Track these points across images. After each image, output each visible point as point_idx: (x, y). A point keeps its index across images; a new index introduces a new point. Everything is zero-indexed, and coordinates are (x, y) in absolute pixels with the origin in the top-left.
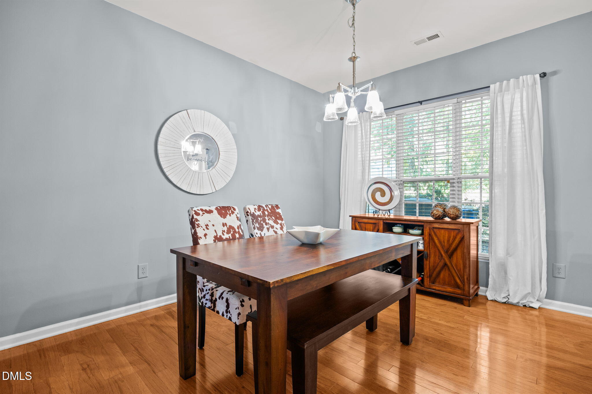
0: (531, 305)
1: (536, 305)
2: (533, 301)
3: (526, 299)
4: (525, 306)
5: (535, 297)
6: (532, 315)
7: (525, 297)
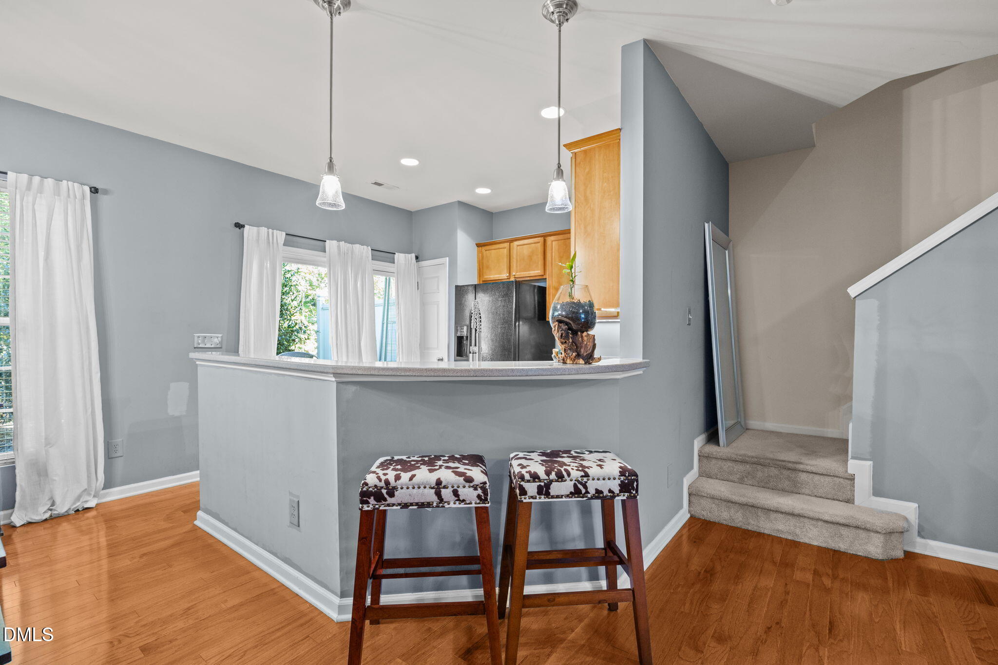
0: (86, 506)
1: (92, 504)
2: (90, 499)
3: (79, 500)
4: (78, 510)
5: (91, 492)
6: (88, 518)
7: (78, 498)
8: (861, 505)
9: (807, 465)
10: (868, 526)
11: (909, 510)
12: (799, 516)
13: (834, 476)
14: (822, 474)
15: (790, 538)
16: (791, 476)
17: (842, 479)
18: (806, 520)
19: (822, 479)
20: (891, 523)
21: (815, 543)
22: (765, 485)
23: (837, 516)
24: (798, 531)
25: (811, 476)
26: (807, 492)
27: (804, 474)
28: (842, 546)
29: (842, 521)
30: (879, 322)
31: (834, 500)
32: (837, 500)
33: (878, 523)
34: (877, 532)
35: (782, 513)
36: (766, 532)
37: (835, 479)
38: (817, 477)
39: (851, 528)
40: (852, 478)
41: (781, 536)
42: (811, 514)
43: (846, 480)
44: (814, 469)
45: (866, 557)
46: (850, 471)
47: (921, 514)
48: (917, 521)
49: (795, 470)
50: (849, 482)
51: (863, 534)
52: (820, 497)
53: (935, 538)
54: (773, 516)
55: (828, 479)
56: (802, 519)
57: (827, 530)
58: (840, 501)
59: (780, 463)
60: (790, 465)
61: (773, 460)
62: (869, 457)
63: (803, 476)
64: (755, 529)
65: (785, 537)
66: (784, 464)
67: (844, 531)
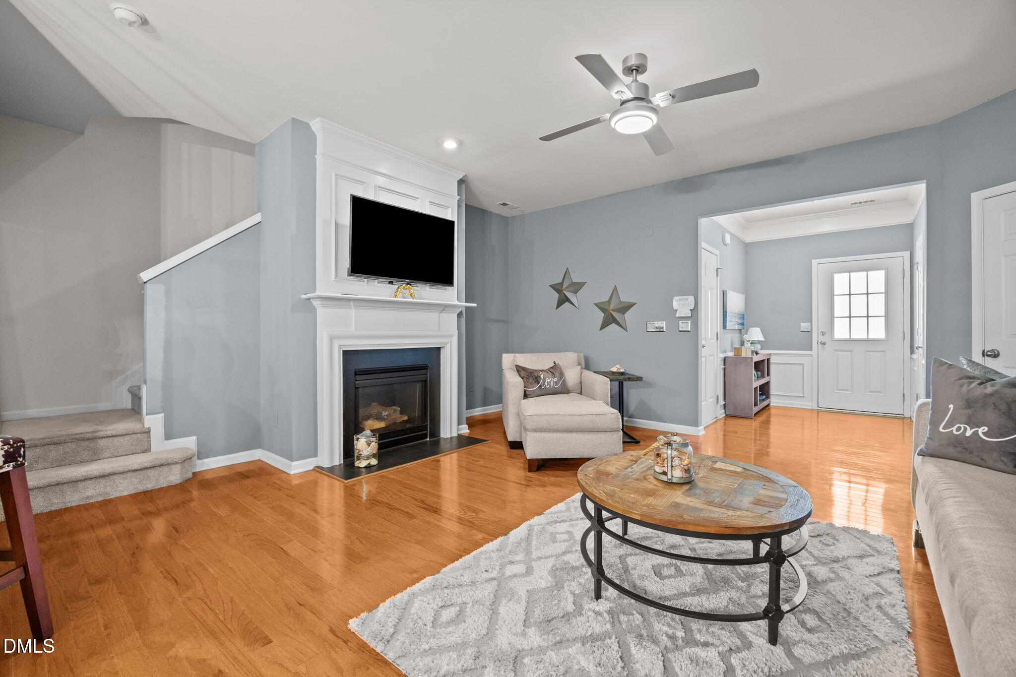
8: (157, 451)
9: (107, 431)
10: (170, 461)
11: (190, 443)
12: (110, 475)
13: (132, 434)
14: (122, 435)
15: (100, 499)
16: (90, 445)
17: (140, 435)
18: (116, 477)
19: (121, 439)
20: (185, 454)
21: (126, 493)
22: (61, 463)
23: (144, 462)
24: (108, 489)
25: (111, 440)
26: (107, 455)
27: (104, 439)
28: (149, 486)
29: (148, 465)
30: (165, 303)
31: (133, 454)
32: (136, 453)
33: (177, 457)
34: (177, 463)
35: (91, 479)
36: (74, 504)
37: (134, 436)
38: (116, 440)
39: (156, 468)
40: (148, 432)
41: (91, 501)
42: (121, 469)
43: (143, 435)
44: (114, 433)
45: (168, 486)
46: (146, 426)
47: (199, 444)
48: (197, 449)
49: (95, 439)
50: (145, 435)
51: (165, 469)
52: (121, 456)
53: (207, 456)
54: (81, 485)
55: (126, 438)
56: (113, 477)
57: (136, 478)
58: (138, 453)
59: (78, 436)
60: (89, 435)
61: (67, 435)
62: (161, 411)
63: (103, 442)
64: (61, 506)
65: (96, 500)
66: (82, 436)
67: (151, 473)
